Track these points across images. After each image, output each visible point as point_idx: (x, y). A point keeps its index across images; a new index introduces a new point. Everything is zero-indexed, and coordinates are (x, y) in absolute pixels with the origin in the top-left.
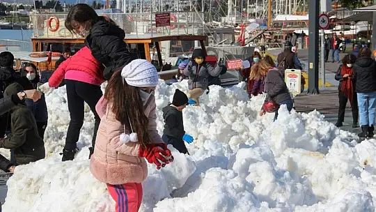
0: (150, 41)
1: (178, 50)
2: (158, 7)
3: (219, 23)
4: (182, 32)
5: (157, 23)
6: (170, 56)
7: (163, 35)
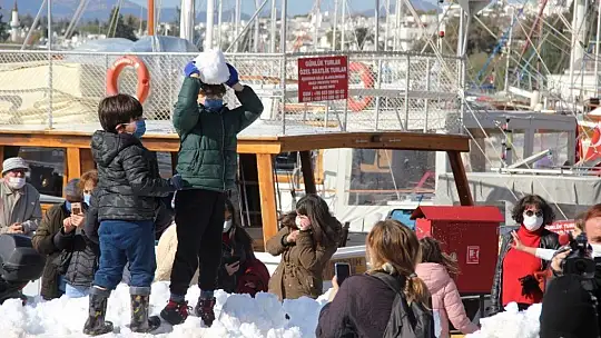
0: (276, 149)
1: (380, 181)
2: (329, 37)
3: (533, 96)
4: (388, 122)
5: (304, 87)
6: (352, 201)
7: (324, 131)
